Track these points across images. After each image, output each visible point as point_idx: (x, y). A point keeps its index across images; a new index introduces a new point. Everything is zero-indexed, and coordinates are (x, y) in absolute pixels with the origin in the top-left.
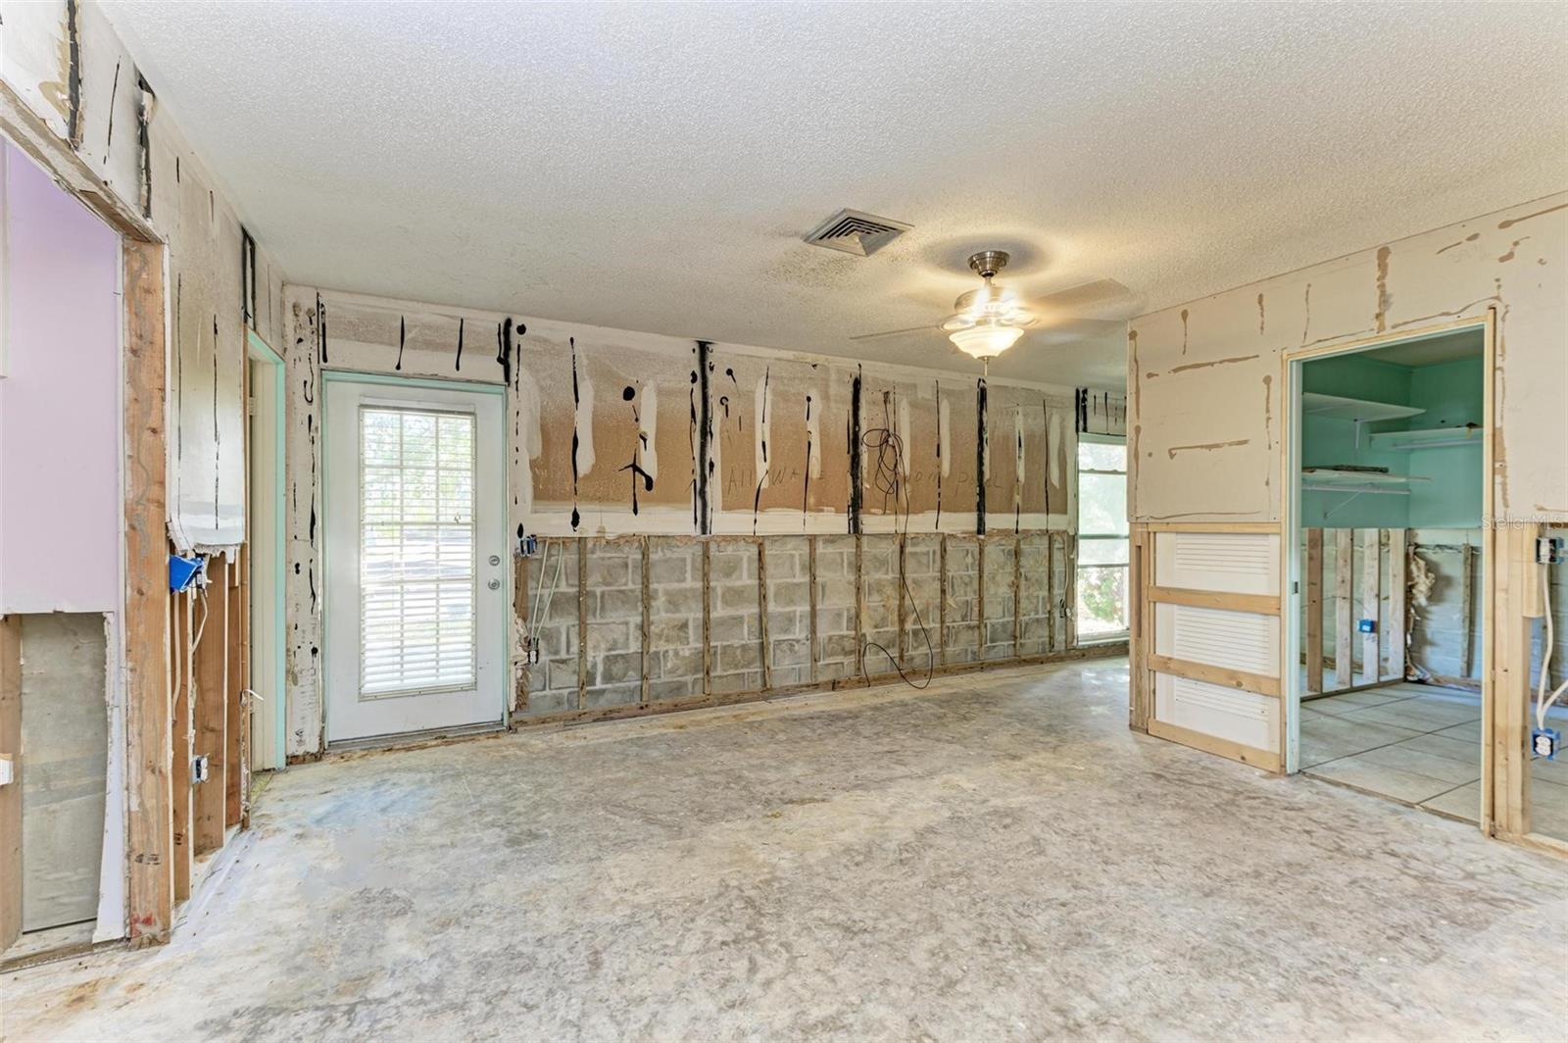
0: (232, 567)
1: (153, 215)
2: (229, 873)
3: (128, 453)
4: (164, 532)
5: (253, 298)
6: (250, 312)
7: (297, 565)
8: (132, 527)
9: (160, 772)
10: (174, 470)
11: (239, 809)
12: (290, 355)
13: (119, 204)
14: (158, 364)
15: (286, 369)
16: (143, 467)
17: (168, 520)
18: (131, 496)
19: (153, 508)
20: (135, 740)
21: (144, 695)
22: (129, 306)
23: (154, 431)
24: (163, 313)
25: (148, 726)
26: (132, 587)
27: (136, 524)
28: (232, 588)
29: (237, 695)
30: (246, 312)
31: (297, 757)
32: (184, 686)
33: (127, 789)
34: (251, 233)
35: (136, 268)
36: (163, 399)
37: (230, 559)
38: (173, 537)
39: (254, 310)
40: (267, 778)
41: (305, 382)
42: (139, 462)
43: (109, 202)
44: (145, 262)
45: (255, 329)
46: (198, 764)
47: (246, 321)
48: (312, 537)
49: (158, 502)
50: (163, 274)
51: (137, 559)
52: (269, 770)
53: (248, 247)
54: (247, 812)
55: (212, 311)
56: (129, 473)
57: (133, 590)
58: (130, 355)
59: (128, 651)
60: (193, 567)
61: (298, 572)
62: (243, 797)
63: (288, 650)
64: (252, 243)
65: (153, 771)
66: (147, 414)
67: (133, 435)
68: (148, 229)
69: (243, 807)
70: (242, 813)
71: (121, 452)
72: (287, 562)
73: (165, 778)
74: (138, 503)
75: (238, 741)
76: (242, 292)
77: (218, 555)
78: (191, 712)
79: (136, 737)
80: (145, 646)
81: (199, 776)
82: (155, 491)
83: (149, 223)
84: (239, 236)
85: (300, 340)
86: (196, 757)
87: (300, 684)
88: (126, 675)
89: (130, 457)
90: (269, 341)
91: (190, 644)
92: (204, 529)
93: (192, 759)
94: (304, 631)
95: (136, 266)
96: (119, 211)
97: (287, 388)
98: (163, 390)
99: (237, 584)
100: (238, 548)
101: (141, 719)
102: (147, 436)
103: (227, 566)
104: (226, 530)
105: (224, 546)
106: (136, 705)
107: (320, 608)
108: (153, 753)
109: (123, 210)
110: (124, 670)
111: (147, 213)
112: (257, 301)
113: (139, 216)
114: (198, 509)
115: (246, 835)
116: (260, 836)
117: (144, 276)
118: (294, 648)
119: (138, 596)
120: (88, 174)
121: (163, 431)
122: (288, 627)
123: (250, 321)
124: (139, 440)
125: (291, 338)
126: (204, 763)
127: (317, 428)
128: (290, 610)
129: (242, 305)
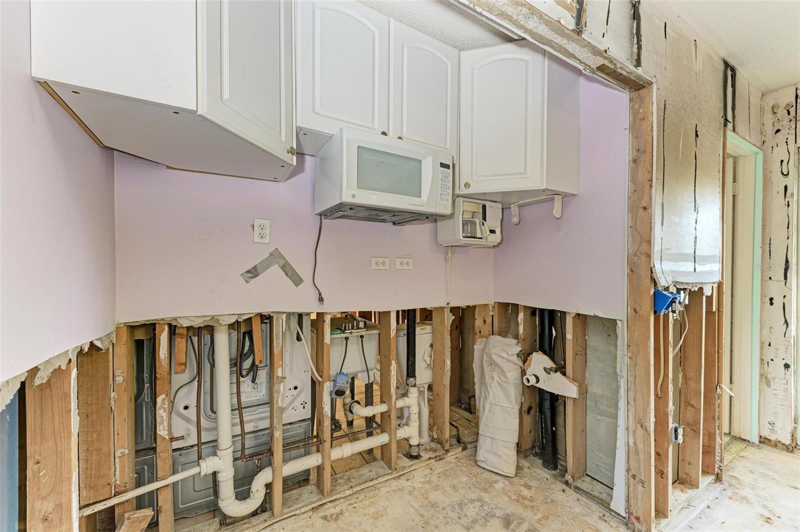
0: (709, 299)
1: (642, 64)
2: (700, 513)
3: (630, 225)
4: (650, 274)
5: (733, 109)
6: (730, 118)
7: (771, 299)
8: (632, 271)
9: (646, 429)
10: (658, 232)
11: (714, 466)
12: (768, 145)
13: (618, 65)
14: (648, 165)
15: (764, 156)
16: (638, 232)
17: (652, 266)
18: (631, 251)
19: (643, 257)
20: (632, 402)
21: (637, 376)
22: (633, 134)
23: (645, 208)
24: (652, 131)
25: (639, 396)
26: (631, 307)
27: (633, 269)
28: (709, 312)
29: (712, 387)
30: (726, 120)
31: (770, 440)
32: (666, 375)
33: (627, 429)
34: (732, 62)
35: (637, 108)
36: (651, 187)
37: (707, 292)
38: (655, 277)
39: (734, 117)
40: (742, 445)
41: (782, 161)
42: (636, 229)
43: (612, 67)
44: (642, 100)
45: (734, 130)
46: (676, 430)
47: (725, 125)
48: (786, 278)
49: (647, 254)
50: (653, 103)
51: (634, 290)
52: (745, 440)
53: (729, 73)
54: (721, 470)
55: (694, 122)
56: (630, 237)
57: (631, 310)
58: (632, 164)
59: (628, 346)
60: (670, 298)
61: (772, 304)
62: (718, 458)
63: (762, 360)
64: (733, 70)
65: (642, 426)
66: (641, 199)
67: (633, 214)
68: (640, 76)
69: (717, 466)
70: (716, 470)
71: (626, 225)
72: (763, 296)
73: (649, 434)
74: (635, 255)
75: (714, 418)
76: (722, 106)
77: (696, 289)
78: (671, 394)
79: (633, 401)
80: (637, 345)
81: (676, 438)
82: (644, 247)
83: (640, 71)
84: (721, 67)
85: (778, 131)
86: (676, 425)
87: (772, 387)
88: (626, 360)
89: (631, 227)
90: (747, 138)
91: (671, 349)
92: (683, 272)
93: (671, 425)
94: (777, 349)
95: (636, 107)
96: (619, 70)
97: (765, 170)
98: (651, 180)
99: (714, 310)
100: (715, 286)
101: (635, 391)
102: (641, 212)
103: (704, 298)
104: (703, 273)
105: (702, 283)
106: (633, 381)
107: (793, 333)
108: (642, 415)
109: (621, 68)
110: (626, 357)
111: (638, 63)
112: (737, 110)
113: (632, 68)
114: (680, 257)
115: (719, 487)
116: (730, 494)
117: (641, 111)
118: (767, 359)
119: (634, 313)
120: (596, 51)
121: (651, 207)
122: (762, 343)
123: (730, 126)
124: (636, 215)
125: (769, 129)
126: (680, 431)
127: (792, 195)
128: (764, 331)
129: (722, 114)
